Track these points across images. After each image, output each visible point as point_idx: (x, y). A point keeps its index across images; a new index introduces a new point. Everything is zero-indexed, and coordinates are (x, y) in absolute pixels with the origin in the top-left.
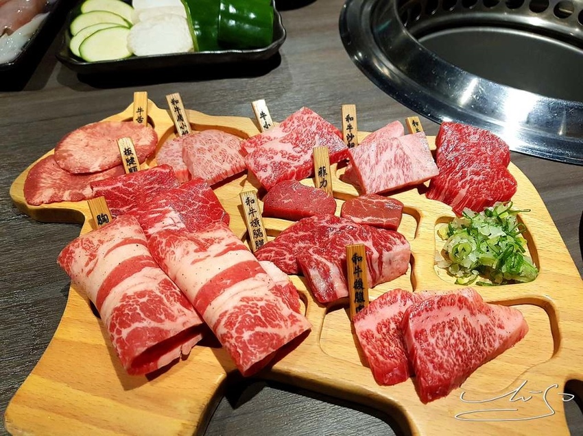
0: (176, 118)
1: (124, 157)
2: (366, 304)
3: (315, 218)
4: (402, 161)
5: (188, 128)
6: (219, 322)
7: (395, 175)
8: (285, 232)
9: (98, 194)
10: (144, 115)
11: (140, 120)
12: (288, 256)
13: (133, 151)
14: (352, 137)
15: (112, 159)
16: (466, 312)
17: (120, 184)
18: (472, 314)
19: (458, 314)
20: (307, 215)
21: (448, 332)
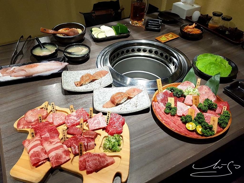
0: (52, 108)
1: (39, 119)
2: (82, 155)
3: (76, 135)
4: (99, 123)
5: (55, 111)
6: (51, 157)
7: (96, 126)
8: (70, 138)
9: (32, 128)
10: (46, 107)
11: (45, 108)
12: (69, 143)
13: (41, 117)
14: (91, 115)
15: (37, 118)
16: (99, 157)
17: (37, 126)
18: (101, 158)
19: (97, 158)
20: (75, 135)
21: (94, 161)
